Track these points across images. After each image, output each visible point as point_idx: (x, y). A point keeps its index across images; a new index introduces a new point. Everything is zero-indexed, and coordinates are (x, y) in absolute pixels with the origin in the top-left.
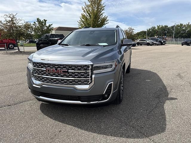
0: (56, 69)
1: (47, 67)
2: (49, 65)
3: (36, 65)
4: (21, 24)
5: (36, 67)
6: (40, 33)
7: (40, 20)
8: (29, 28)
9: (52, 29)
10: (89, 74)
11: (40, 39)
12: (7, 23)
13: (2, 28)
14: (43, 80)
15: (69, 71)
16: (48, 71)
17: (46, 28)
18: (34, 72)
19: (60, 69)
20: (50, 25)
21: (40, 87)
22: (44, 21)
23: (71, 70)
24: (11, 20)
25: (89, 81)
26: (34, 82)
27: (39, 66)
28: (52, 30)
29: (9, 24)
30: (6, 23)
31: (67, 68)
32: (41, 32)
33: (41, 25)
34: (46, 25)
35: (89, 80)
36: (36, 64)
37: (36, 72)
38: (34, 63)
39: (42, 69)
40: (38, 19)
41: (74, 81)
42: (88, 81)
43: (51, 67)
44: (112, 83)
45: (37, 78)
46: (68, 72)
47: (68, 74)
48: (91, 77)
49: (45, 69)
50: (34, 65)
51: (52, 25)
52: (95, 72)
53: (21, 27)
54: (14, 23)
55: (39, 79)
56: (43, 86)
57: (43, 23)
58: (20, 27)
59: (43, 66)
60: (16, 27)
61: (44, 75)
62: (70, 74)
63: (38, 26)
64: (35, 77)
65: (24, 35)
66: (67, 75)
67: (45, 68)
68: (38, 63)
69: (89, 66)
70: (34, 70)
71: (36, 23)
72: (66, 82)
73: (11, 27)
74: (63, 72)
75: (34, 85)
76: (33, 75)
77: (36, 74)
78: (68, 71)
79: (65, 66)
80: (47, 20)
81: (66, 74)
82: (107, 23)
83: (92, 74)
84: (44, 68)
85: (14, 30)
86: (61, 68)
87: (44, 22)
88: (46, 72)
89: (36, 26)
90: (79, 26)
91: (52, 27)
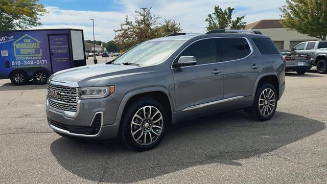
7: (221, 10)
9: (244, 27)
10: (76, 98)
15: (61, 93)
17: (230, 25)
19: (56, 91)
20: (238, 20)
22: (227, 11)
23: (63, 92)
25: (76, 108)
31: (60, 90)
33: (221, 20)
34: (232, 20)
40: (216, 9)
41: (64, 105)
43: (52, 88)
44: (101, 114)
51: (243, 17)
52: (83, 97)
57: (226, 16)
62: (62, 97)
63: (215, 21)
66: (60, 99)
69: (76, 89)
71: (213, 16)
72: (60, 106)
74: (57, 94)
80: (233, 9)
81: (59, 96)
87: (228, 13)
89: (212, 21)
90: (282, 18)
91: (242, 22)
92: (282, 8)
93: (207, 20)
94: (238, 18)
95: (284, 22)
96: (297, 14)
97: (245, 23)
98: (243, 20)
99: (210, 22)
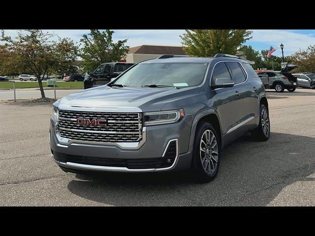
0: (91, 119)
1: (79, 116)
2: (81, 113)
3: (63, 114)
4: (53, 44)
5: (63, 117)
6: (97, 58)
8: (68, 50)
9: (127, 51)
10: (138, 126)
11: (92, 73)
12: (21, 42)
13: (11, 51)
14: (72, 136)
15: (109, 121)
16: (80, 121)
17: (111, 48)
18: (60, 124)
19: (96, 119)
20: (120, 43)
21: (67, 147)
23: (112, 120)
24: (30, 35)
25: (138, 137)
26: (60, 140)
27: (68, 115)
28: (125, 53)
29: (25, 43)
30: (19, 41)
31: (106, 117)
32: (100, 56)
33: (100, 41)
34: (112, 43)
35: (138, 134)
36: (63, 112)
37: (63, 125)
38: (61, 111)
39: (72, 119)
41: (116, 135)
42: (136, 137)
43: (84, 116)
44: (175, 141)
45: (64, 134)
46: (107, 123)
47: (108, 126)
48: (142, 130)
49: (76, 120)
50: (60, 114)
51: (125, 41)
52: (147, 123)
53: (51, 50)
54: (38, 42)
55: (66, 135)
56: (72, 144)
57: (105, 38)
58: (48, 48)
59: (73, 115)
60: (41, 49)
61: (74, 128)
62: (110, 126)
63: (93, 43)
64: (61, 132)
65: (57, 65)
66: (106, 128)
67: (76, 118)
68: (66, 111)
69: (137, 115)
70: (60, 122)
71: (89, 37)
72: (106, 138)
73: (30, 49)
74: (100, 122)
75: (59, 145)
76: (59, 129)
77: (63, 127)
78: (107, 121)
79: (103, 114)
81: (105, 125)
82: (248, 39)
83: (143, 126)
84: (74, 118)
85: (35, 55)
86: (98, 117)
87: (107, 35)
88: (76, 124)
89: (88, 43)
90: (184, 45)
91: (125, 45)
92: (183, 36)
93: (82, 40)
94: (120, 42)
95: (187, 49)
96: (197, 43)
97: (128, 47)
98: (126, 44)
99: (85, 42)
